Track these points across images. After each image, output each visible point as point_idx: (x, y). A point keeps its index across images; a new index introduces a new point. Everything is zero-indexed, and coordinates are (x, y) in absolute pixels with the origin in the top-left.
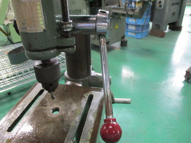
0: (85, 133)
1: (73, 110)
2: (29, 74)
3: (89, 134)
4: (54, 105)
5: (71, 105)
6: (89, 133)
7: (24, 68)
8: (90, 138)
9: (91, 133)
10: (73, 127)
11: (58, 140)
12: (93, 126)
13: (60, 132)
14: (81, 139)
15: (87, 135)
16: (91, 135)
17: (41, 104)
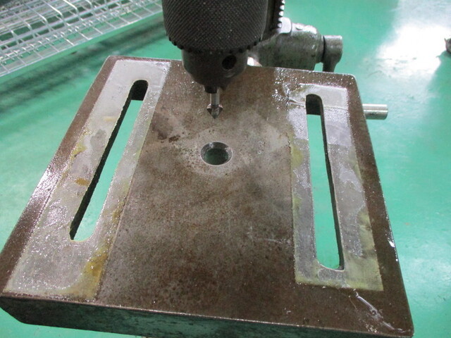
0: (348, 230)
1: (273, 149)
2: (14, 44)
3: (364, 230)
4: (201, 134)
5: (263, 134)
6: (363, 227)
7: (12, 21)
8: (374, 245)
9: (368, 227)
10: (300, 211)
11: (267, 257)
12: (364, 204)
13: (265, 230)
14: (346, 252)
15: (359, 235)
16: (371, 236)
17: (157, 134)
